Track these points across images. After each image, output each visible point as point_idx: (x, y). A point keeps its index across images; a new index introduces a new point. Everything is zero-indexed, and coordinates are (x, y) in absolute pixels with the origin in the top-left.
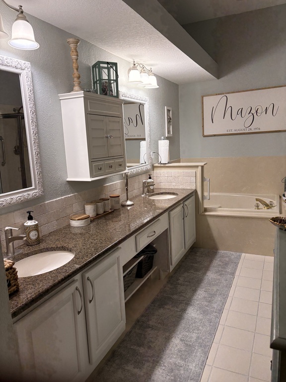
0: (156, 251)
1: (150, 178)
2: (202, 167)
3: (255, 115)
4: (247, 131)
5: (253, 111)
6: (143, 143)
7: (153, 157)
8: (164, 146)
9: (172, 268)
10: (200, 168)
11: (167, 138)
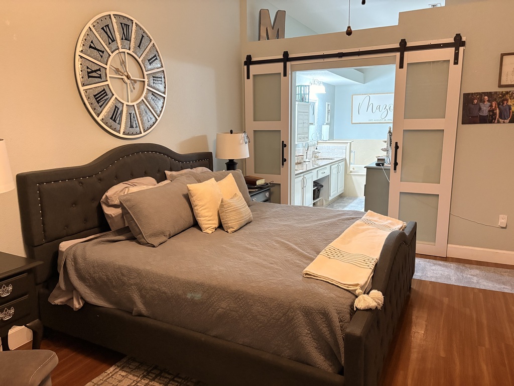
0: (322, 186)
1: (317, 149)
2: (350, 143)
3: (388, 110)
4: (383, 121)
5: (387, 108)
6: (311, 126)
7: (318, 136)
8: (326, 129)
9: (330, 198)
10: (349, 144)
11: (327, 124)
